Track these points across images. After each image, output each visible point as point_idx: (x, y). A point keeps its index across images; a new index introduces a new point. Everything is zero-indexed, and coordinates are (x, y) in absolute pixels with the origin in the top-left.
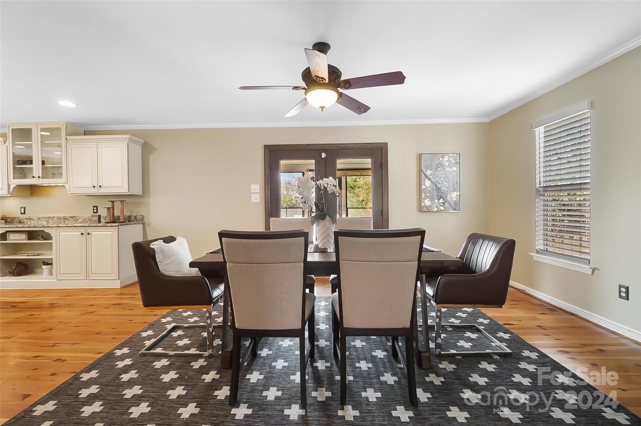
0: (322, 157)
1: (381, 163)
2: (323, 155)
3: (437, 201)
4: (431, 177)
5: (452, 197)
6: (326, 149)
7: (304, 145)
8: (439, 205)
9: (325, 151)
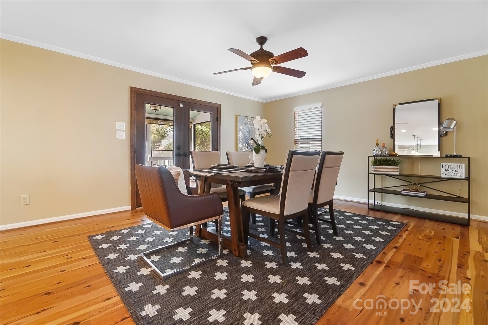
0: (180, 107)
1: (217, 118)
2: (181, 105)
3: (245, 145)
4: (242, 130)
5: (251, 143)
6: (183, 101)
7: (167, 94)
8: (246, 147)
9: (182, 102)
